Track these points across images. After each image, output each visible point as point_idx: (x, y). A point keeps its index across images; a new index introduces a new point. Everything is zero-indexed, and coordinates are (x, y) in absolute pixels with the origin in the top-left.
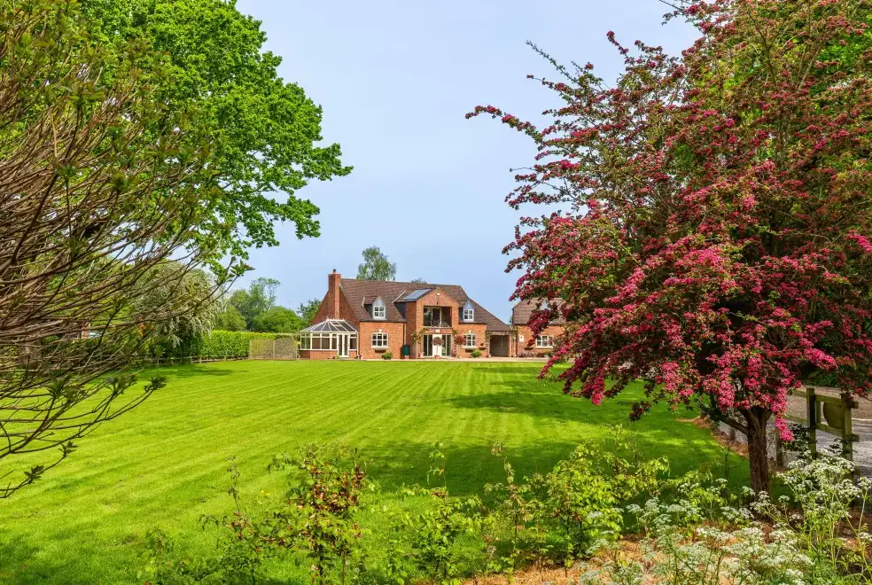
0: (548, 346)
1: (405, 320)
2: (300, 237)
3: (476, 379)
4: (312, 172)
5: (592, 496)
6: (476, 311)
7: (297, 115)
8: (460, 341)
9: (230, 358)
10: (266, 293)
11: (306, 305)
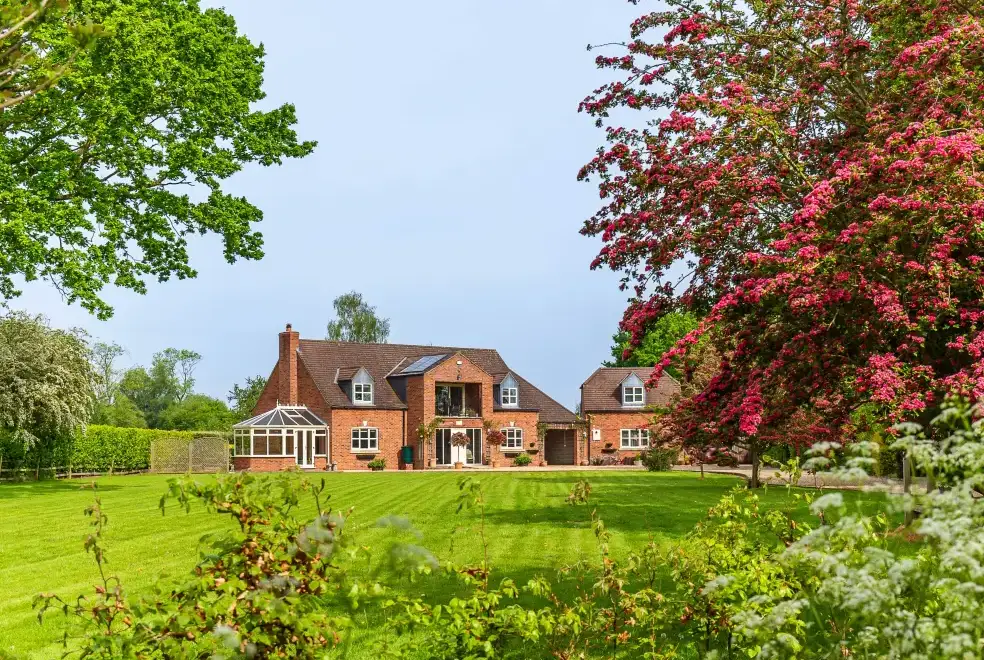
0: (641, 447)
1: (404, 406)
2: (232, 260)
3: (523, 491)
4: (248, 151)
5: (749, 587)
6: (520, 391)
7: (223, 57)
8: (496, 439)
9: (119, 470)
10: (179, 375)
11: (243, 386)
